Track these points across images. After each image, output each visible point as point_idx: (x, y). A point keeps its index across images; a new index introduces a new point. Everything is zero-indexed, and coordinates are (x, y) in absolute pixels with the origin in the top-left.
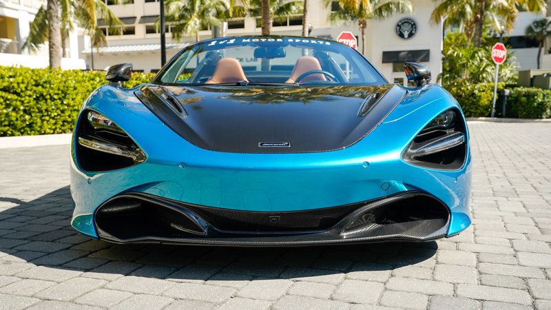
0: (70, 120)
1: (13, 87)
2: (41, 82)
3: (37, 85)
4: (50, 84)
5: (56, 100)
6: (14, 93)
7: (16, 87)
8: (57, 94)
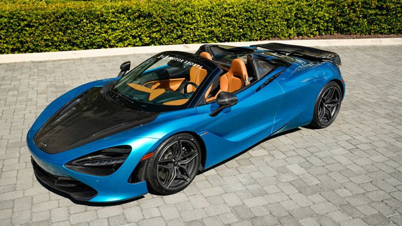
0: (271, 31)
3: (247, 12)
4: (256, 10)
5: (260, 20)
6: (232, 17)
7: (233, 14)
8: (261, 16)
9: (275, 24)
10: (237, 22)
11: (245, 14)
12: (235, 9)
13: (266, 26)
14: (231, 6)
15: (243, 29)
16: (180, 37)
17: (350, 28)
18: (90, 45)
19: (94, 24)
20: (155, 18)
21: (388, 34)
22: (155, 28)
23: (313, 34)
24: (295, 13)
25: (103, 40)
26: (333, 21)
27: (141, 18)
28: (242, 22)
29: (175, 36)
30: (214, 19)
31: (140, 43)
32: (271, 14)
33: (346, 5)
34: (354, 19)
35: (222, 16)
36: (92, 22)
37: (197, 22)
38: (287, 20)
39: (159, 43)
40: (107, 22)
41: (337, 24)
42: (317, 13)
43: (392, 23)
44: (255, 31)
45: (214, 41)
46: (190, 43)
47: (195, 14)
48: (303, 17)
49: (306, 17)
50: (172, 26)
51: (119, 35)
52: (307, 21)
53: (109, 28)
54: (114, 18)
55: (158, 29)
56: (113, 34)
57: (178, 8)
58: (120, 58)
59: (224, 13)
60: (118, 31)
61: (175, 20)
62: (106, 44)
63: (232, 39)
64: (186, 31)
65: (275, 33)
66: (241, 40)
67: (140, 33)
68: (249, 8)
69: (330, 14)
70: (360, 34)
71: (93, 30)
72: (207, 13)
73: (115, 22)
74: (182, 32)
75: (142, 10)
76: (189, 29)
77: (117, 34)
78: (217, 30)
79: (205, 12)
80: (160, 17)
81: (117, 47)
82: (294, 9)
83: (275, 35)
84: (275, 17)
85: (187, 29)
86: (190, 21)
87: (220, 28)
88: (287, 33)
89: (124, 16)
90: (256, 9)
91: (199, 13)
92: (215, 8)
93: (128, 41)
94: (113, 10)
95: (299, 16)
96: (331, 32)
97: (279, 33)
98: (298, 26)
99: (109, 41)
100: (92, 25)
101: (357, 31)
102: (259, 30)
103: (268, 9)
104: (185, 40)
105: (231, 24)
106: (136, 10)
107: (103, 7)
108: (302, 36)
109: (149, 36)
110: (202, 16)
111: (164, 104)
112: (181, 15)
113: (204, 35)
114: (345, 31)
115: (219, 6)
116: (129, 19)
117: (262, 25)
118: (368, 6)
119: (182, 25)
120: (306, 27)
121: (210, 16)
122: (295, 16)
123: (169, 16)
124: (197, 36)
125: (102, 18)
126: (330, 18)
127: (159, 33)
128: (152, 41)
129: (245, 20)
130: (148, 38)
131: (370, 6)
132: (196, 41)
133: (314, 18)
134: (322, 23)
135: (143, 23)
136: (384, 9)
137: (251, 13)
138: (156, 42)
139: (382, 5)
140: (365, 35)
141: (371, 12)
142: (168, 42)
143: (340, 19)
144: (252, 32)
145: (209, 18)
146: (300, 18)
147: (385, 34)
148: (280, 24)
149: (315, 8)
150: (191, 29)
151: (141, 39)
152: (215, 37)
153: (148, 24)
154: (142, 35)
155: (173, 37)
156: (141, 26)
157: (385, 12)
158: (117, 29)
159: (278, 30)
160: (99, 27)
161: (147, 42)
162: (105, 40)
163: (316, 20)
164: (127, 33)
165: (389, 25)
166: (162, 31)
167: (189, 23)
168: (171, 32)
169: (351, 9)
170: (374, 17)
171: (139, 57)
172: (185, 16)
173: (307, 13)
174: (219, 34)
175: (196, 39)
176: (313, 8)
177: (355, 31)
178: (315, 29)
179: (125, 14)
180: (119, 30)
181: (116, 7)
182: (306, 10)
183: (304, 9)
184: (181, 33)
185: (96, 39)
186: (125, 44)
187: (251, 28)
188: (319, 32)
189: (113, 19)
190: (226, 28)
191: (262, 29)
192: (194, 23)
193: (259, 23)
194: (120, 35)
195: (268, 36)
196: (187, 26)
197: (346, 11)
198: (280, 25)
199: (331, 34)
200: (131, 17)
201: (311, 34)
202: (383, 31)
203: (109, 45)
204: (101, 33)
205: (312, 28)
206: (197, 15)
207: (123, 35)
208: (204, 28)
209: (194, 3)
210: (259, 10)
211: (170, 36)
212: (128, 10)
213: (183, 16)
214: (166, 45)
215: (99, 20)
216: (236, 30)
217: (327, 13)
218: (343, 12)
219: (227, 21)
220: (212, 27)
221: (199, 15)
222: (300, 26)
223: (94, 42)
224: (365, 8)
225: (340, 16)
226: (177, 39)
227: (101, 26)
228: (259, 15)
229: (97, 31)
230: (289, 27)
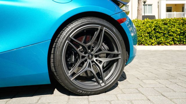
9: (140, 35)
38: (148, 33)
42: (170, 28)
48: (160, 31)
52: (164, 34)
88: (150, 42)
95: (157, 30)
98: (157, 38)
126: (181, 33)
134: (175, 36)
146: (158, 32)
148: (144, 35)
159: (143, 39)
163: (170, 33)
173: (163, 29)
178: (171, 40)
182: (163, 27)
183: (161, 26)
188: (174, 42)
201: (168, 43)
205: (168, 39)
230: (151, 38)
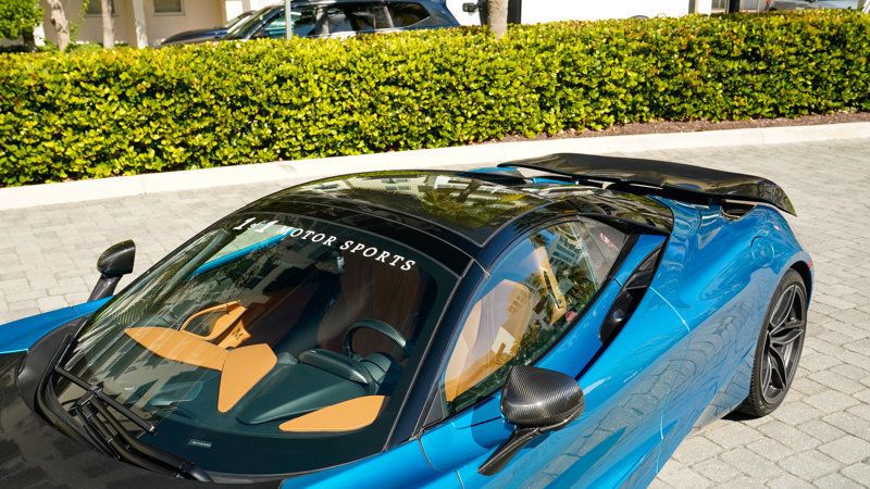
0: (502, 119)
1: (403, 78)
2: (448, 66)
3: (441, 71)
4: (465, 68)
5: (475, 90)
6: (405, 86)
7: (406, 77)
8: (476, 81)
9: (513, 100)
10: (418, 99)
11: (436, 76)
12: (412, 65)
13: (489, 107)
14: (400, 58)
15: (433, 115)
16: (267, 143)
17: (686, 105)
18: (9, 176)
19: (19, 115)
20: (196, 95)
21: (770, 118)
22: (199, 120)
23: (602, 123)
24: (558, 71)
25: (49, 160)
26: (646, 89)
27: (158, 95)
28: (431, 97)
29: (256, 141)
30: (357, 91)
31: (159, 164)
32: (502, 77)
33: (676, 49)
34: (694, 83)
35: (378, 84)
36: (11, 109)
37: (313, 100)
38: (539, 90)
39: (211, 161)
40: (58, 108)
41: (656, 95)
42: (609, 69)
43: (778, 91)
44: (462, 119)
45: (358, 149)
46: (295, 158)
47: (306, 81)
48: (576, 81)
49: (583, 81)
50: (246, 113)
51: (97, 143)
52: (588, 89)
53: (66, 126)
54: (77, 96)
55: (206, 124)
56: (77, 141)
57: (260, 65)
58: (101, 208)
59: (384, 75)
60: (92, 133)
61: (254, 98)
62: (59, 170)
63: (406, 142)
64: (285, 126)
65: (512, 123)
66: (429, 145)
67: (156, 137)
68: (447, 60)
69: (639, 72)
70: (710, 120)
71: (18, 132)
72: (339, 77)
73: (82, 107)
74: (274, 130)
75: (159, 73)
76: (292, 121)
77: (91, 141)
78: (366, 121)
79: (332, 74)
80: (212, 92)
81: (91, 176)
82: (557, 62)
83: (513, 129)
84: (512, 82)
85: (287, 120)
86: (295, 100)
87: (375, 115)
88: (541, 122)
89: (107, 90)
90: (463, 64)
91: (316, 77)
92: (358, 63)
93: (123, 159)
94: (74, 74)
95: (568, 79)
96: (641, 117)
97: (521, 124)
98: (566, 104)
99: (68, 161)
100: (13, 118)
101: (701, 113)
102: (473, 117)
103: (493, 64)
104: (283, 151)
105: (401, 105)
106: (142, 72)
107: (45, 66)
108: (576, 128)
109: (183, 144)
110: (325, 87)
111: (285, 427)
112: (269, 85)
113: (331, 135)
114: (673, 112)
115: (367, 57)
116: (123, 97)
117: (479, 104)
118: (725, 52)
119: (272, 111)
120: (585, 106)
121: (347, 84)
122: (559, 80)
123: (237, 88)
124: (315, 139)
125: (41, 98)
126: (640, 83)
127: (210, 136)
128: (191, 157)
129: (436, 93)
130: (181, 149)
131: (729, 52)
132: (311, 152)
133: (601, 84)
134: (622, 96)
135: (165, 108)
136: (759, 58)
137: (452, 73)
138: (202, 158)
139: (754, 49)
140: (721, 120)
141: (731, 65)
142: (235, 157)
143: (662, 85)
144: (454, 123)
145: (345, 89)
146: (570, 85)
147: (763, 117)
148: (525, 100)
149: (605, 60)
150: (297, 121)
151: (159, 153)
152: (362, 138)
153: (178, 111)
154: (163, 142)
155: (248, 144)
156: (157, 116)
157: (762, 66)
158: (88, 128)
159: (520, 115)
160: (35, 123)
161: (178, 161)
162: (55, 160)
163: (607, 87)
164: (120, 137)
165: (772, 96)
166: (218, 129)
167: (290, 105)
168: (243, 130)
169: (687, 60)
170: (739, 78)
171: (159, 201)
172: (280, 86)
173: (585, 72)
174: (372, 131)
175: (311, 147)
176: (600, 59)
177: (697, 112)
178: (607, 110)
179: (110, 86)
180: (95, 128)
181: (84, 66)
182: (585, 63)
183: (579, 62)
184: (270, 131)
185: (28, 155)
186: (114, 167)
187: (452, 113)
188: (616, 117)
189: (74, 99)
190: (390, 114)
191: (479, 114)
192: (304, 105)
193: (474, 100)
194: (100, 143)
195: (494, 132)
196: (286, 112)
197: (677, 65)
198: (523, 104)
199: (641, 121)
200: (128, 93)
201: (598, 122)
202: (759, 110)
203: (66, 172)
204: (43, 140)
205: (599, 109)
206: (311, 83)
207: (109, 142)
208: (331, 116)
209: (302, 52)
210: (472, 64)
211: (241, 142)
212: (117, 74)
213: (275, 87)
214: (231, 164)
215: (34, 102)
216: (414, 119)
217: (632, 70)
218: (667, 67)
219: (392, 97)
220: (351, 114)
221: (318, 82)
222: (570, 104)
223: (22, 166)
224: (716, 56)
225: (662, 76)
226: (261, 148)
227: (40, 118)
228: (472, 78)
229: (28, 136)
230: (544, 107)
